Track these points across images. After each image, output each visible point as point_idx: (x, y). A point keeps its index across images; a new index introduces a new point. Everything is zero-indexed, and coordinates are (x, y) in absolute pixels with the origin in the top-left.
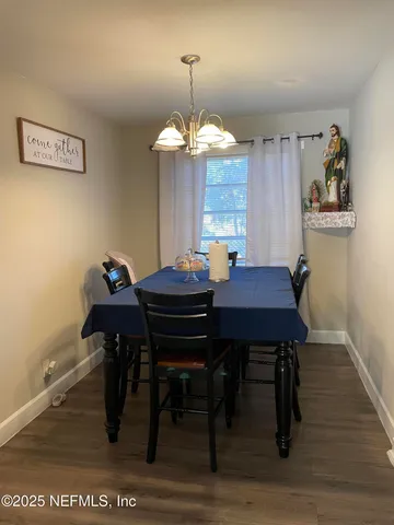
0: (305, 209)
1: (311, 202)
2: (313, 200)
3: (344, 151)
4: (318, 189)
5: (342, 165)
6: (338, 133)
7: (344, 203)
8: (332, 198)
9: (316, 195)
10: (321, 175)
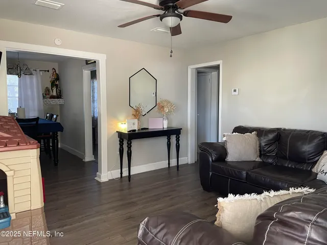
0: (44, 97)
1: (46, 95)
2: (46, 94)
3: (58, 78)
4: (49, 90)
5: (57, 83)
6: (55, 71)
7: (59, 96)
8: (55, 94)
9: (47, 92)
10: (49, 86)
